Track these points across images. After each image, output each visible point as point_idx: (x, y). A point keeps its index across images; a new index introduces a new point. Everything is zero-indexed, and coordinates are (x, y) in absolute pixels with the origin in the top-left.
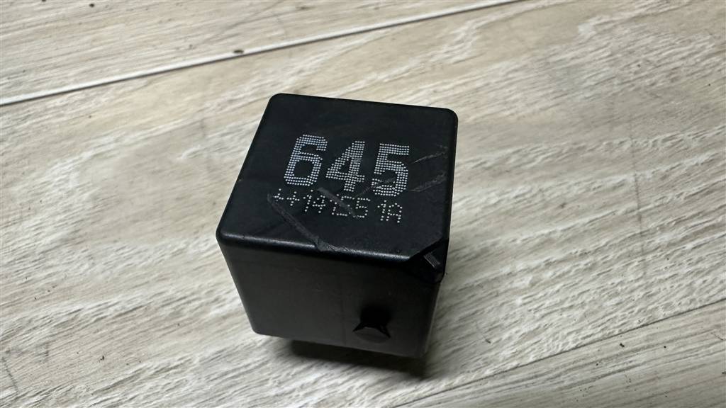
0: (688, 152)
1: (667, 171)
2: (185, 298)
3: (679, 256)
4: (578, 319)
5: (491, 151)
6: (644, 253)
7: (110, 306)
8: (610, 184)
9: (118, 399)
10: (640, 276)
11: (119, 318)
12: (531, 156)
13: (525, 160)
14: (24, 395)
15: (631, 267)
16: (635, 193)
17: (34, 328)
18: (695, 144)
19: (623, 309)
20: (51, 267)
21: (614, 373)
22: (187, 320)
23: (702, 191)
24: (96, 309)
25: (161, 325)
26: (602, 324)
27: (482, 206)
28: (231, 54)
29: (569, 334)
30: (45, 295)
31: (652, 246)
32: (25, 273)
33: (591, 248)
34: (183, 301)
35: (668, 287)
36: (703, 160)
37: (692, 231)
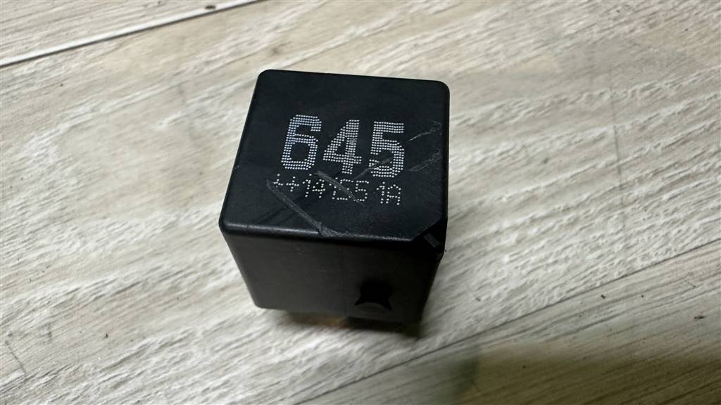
0: (665, 101)
1: (645, 122)
2: (181, 271)
3: (655, 208)
4: (561, 274)
5: (475, 107)
6: (623, 205)
7: (107, 284)
8: (590, 137)
9: (126, 375)
10: (620, 227)
11: (118, 296)
12: (514, 111)
13: (508, 116)
14: (32, 377)
15: (612, 220)
16: (614, 146)
17: (34, 310)
18: (672, 93)
19: (605, 261)
20: (41, 247)
21: (596, 323)
22: (186, 293)
23: (678, 141)
24: (93, 288)
25: (160, 300)
26: (585, 277)
27: (468, 165)
28: (203, 11)
29: (554, 288)
30: (40, 275)
31: (631, 198)
32: (16, 255)
33: (572, 203)
34: (180, 275)
35: (646, 238)
36: (679, 110)
37: (668, 182)
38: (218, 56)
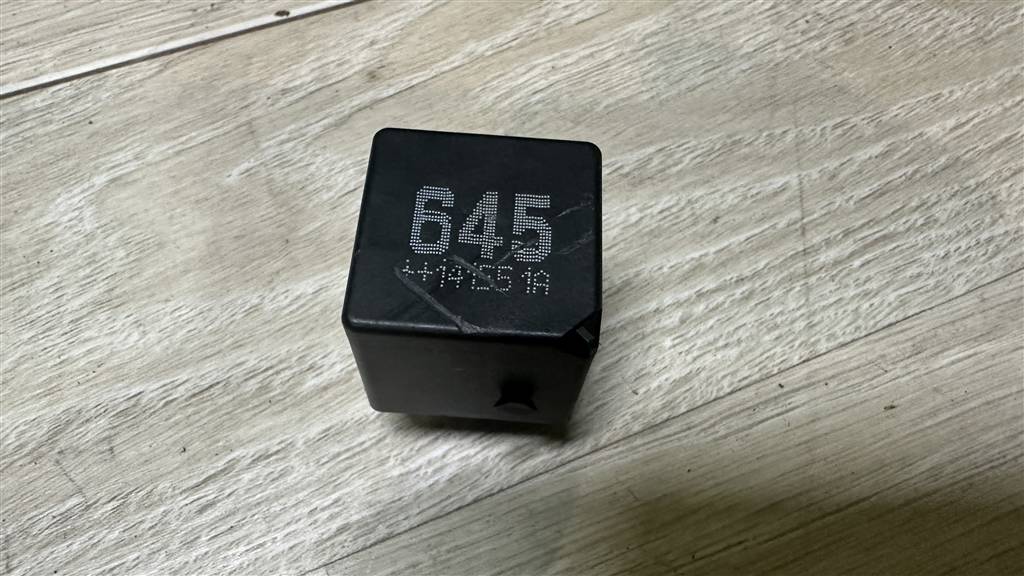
0: (862, 141)
1: (836, 168)
2: (271, 367)
3: (844, 277)
4: (732, 359)
5: (630, 150)
6: (807, 275)
7: (179, 385)
8: (770, 189)
9: (213, 496)
10: (803, 302)
11: (194, 400)
12: (677, 156)
13: (670, 162)
14: (95, 503)
15: (792, 293)
16: (798, 200)
17: (87, 421)
18: (870, 131)
19: (783, 344)
20: (86, 340)
21: (772, 417)
22: (280, 394)
23: (875, 192)
24: (161, 390)
25: (248, 404)
26: (760, 363)
27: (622, 226)
29: (724, 377)
30: (90, 377)
31: (816, 265)
32: (56, 351)
33: (747, 272)
34: (270, 372)
35: (832, 315)
36: (879, 152)
37: (860, 244)
38: (298, 83)
